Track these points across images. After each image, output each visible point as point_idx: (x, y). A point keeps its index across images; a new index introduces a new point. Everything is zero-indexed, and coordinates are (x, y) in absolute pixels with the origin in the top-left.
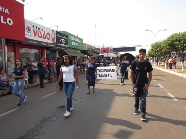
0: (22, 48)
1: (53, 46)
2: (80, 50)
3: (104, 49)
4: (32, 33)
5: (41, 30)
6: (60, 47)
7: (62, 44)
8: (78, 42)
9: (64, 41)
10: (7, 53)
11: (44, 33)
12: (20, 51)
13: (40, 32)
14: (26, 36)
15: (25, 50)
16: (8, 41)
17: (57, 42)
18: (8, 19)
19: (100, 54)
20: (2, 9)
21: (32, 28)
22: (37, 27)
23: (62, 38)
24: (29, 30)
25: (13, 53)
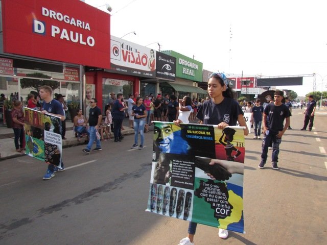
0: (106, 78)
1: (151, 75)
2: (197, 82)
3: (243, 80)
4: (120, 56)
5: (134, 51)
6: (163, 77)
7: (165, 73)
8: (193, 69)
9: (169, 68)
10: (86, 86)
11: (139, 55)
12: (103, 83)
13: (132, 53)
14: (112, 61)
15: (110, 82)
16: (87, 69)
17: (157, 70)
18: (89, 38)
19: (235, 88)
20: (82, 25)
21: (120, 49)
22: (127, 46)
23: (167, 63)
24: (116, 52)
25: (93, 87)
